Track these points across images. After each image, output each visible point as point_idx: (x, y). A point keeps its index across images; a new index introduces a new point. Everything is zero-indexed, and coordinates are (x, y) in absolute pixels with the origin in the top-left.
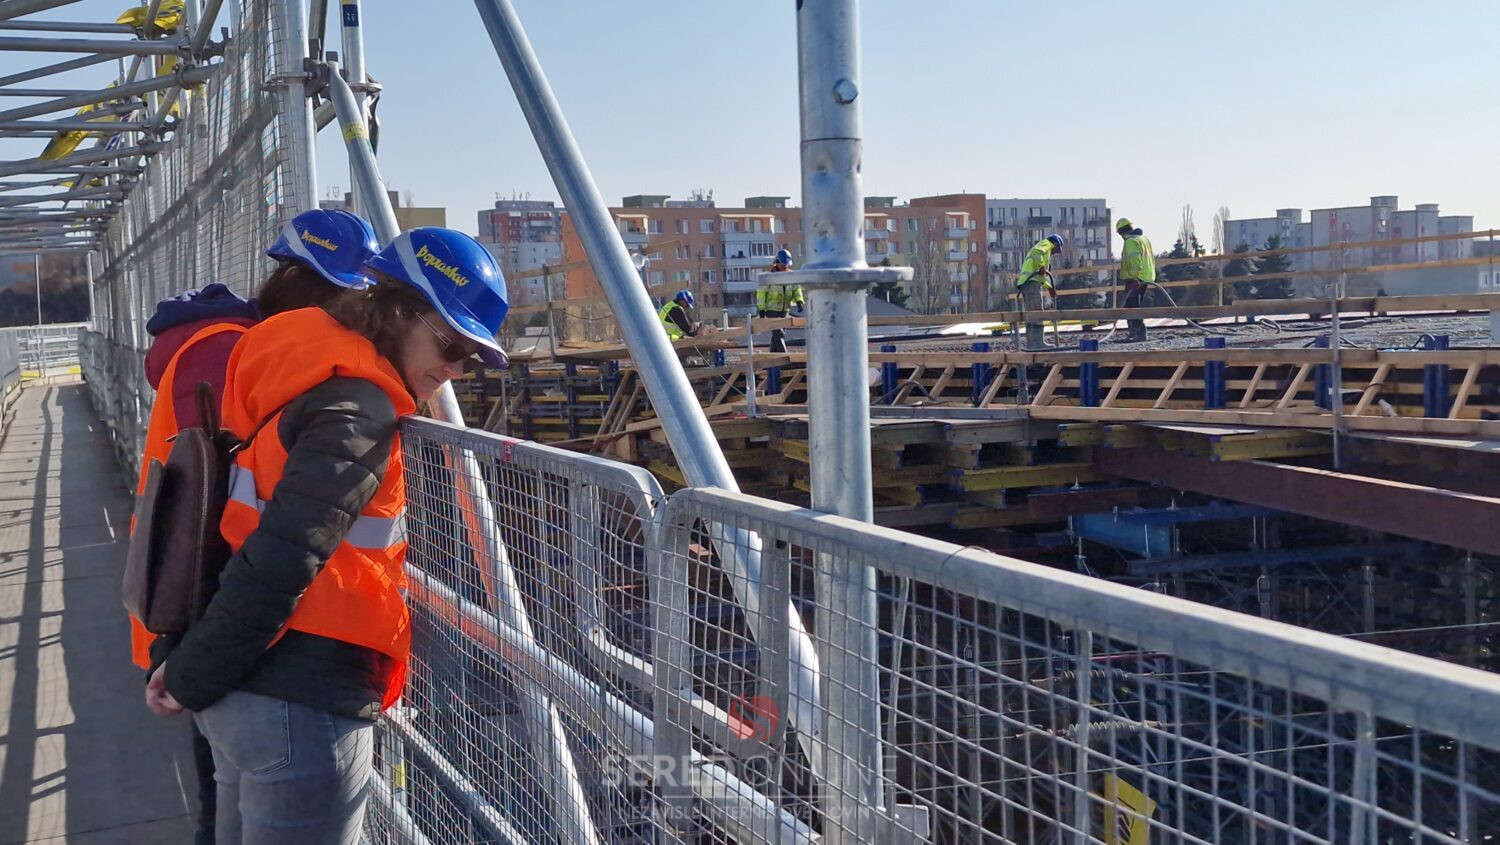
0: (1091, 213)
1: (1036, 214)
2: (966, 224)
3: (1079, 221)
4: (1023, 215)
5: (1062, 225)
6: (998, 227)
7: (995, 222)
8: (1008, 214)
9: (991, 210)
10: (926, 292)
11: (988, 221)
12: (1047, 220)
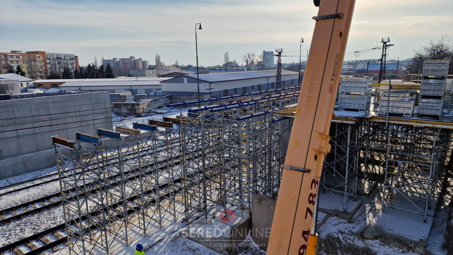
1: (58, 57)
2: (41, 58)
3: (68, 58)
4: (55, 57)
5: (65, 59)
6: (49, 59)
7: (48, 58)
8: (51, 56)
9: (47, 55)
11: (46, 57)
12: (61, 58)
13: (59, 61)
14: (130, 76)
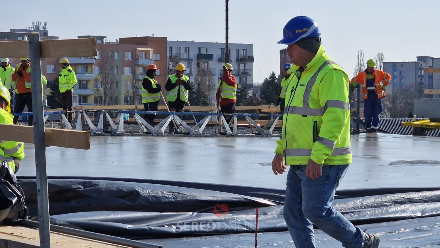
0: (242, 53)
1: (203, 52)
2: (152, 55)
4: (193, 54)
6: (175, 59)
7: (173, 56)
8: (183, 51)
9: (171, 48)
11: (168, 55)
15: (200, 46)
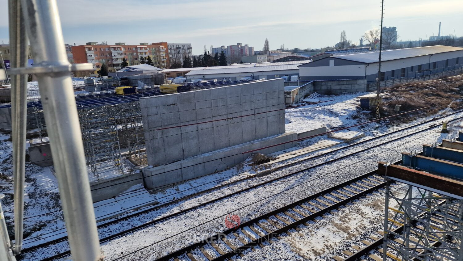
0: (188, 47)
1: (178, 47)
2: (164, 48)
3: (186, 48)
4: (175, 47)
5: (183, 49)
6: (171, 49)
7: (170, 48)
8: (172, 46)
9: (169, 46)
10: (157, 63)
11: (168, 48)
12: (180, 48)
13: (178, 51)
14: (242, 63)
15: (177, 45)
